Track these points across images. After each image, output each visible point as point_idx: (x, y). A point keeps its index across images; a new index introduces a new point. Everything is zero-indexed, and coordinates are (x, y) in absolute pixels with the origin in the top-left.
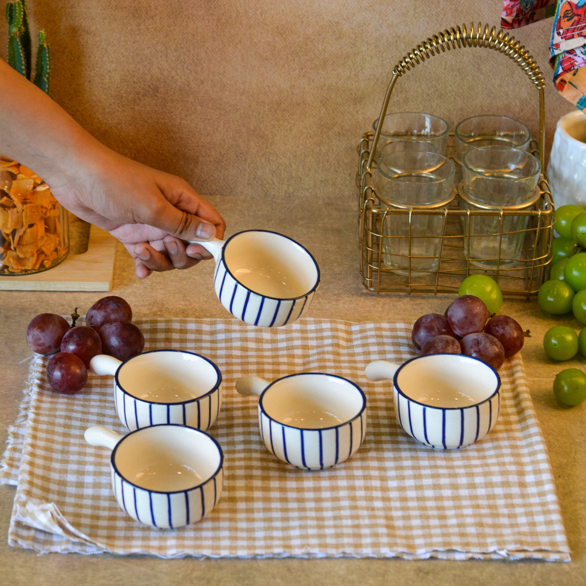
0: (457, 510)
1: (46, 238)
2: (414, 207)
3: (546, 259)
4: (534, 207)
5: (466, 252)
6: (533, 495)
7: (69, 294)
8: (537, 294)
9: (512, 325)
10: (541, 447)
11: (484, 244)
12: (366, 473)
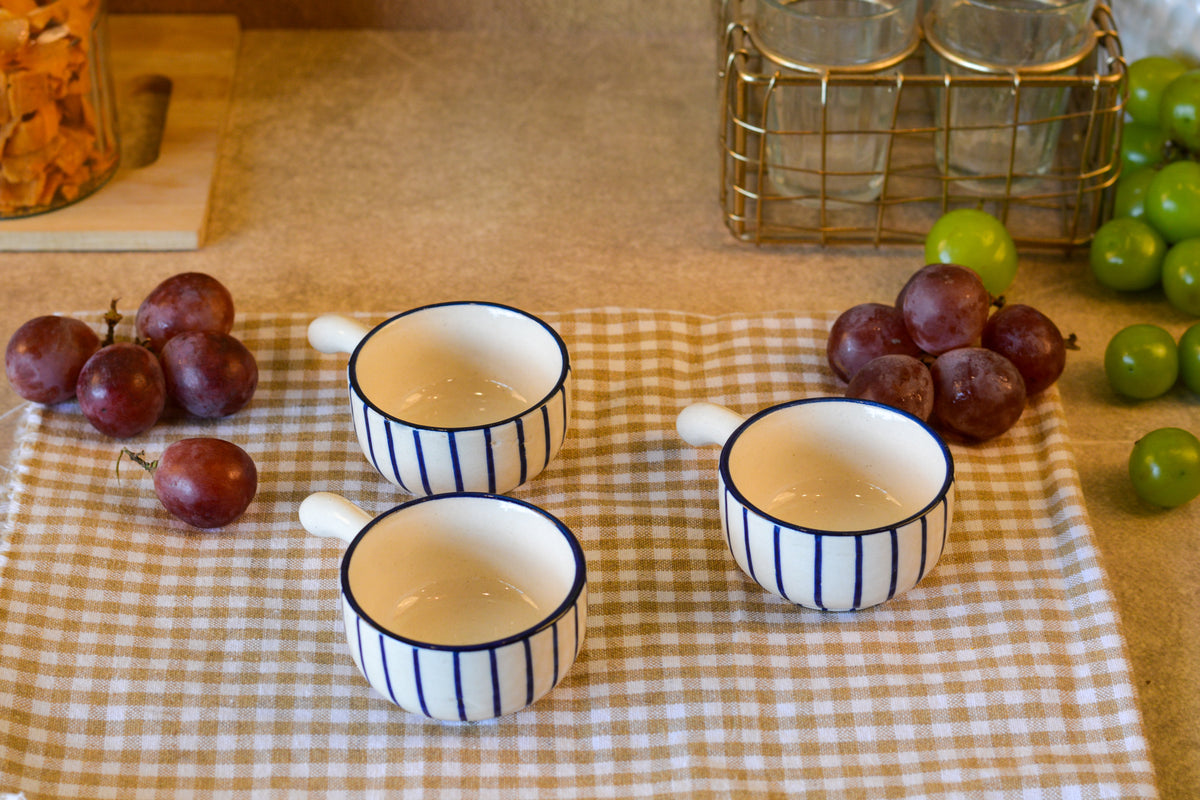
0: (928, 774)
1: (63, 141)
2: (833, 68)
3: (1107, 176)
4: (1086, 67)
5: (940, 155)
6: (1094, 736)
7: (114, 256)
8: (1088, 245)
9: (1042, 329)
10: (1107, 617)
11: (977, 137)
12: (729, 684)
